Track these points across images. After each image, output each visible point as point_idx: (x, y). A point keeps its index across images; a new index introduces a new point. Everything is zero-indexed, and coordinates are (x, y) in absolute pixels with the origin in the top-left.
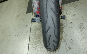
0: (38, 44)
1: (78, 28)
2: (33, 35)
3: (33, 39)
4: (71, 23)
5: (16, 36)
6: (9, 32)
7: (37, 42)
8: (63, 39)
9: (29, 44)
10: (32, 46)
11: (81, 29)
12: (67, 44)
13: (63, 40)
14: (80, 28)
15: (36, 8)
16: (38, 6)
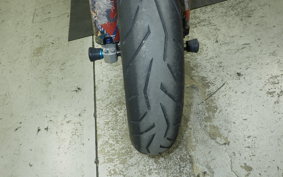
0: (133, 161)
1: (264, 92)
2: (107, 123)
3: (111, 142)
4: (239, 74)
5: (42, 129)
6: (12, 115)
7: (127, 153)
8: (220, 136)
9: (97, 162)
10: (111, 166)
11: (275, 99)
12: (237, 155)
13: (218, 139)
14: (271, 93)
15: (104, 12)
16: (111, 7)
